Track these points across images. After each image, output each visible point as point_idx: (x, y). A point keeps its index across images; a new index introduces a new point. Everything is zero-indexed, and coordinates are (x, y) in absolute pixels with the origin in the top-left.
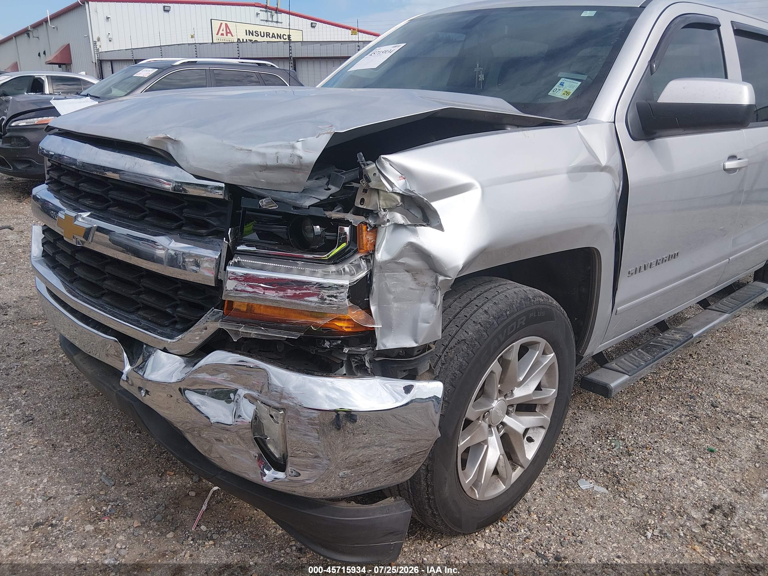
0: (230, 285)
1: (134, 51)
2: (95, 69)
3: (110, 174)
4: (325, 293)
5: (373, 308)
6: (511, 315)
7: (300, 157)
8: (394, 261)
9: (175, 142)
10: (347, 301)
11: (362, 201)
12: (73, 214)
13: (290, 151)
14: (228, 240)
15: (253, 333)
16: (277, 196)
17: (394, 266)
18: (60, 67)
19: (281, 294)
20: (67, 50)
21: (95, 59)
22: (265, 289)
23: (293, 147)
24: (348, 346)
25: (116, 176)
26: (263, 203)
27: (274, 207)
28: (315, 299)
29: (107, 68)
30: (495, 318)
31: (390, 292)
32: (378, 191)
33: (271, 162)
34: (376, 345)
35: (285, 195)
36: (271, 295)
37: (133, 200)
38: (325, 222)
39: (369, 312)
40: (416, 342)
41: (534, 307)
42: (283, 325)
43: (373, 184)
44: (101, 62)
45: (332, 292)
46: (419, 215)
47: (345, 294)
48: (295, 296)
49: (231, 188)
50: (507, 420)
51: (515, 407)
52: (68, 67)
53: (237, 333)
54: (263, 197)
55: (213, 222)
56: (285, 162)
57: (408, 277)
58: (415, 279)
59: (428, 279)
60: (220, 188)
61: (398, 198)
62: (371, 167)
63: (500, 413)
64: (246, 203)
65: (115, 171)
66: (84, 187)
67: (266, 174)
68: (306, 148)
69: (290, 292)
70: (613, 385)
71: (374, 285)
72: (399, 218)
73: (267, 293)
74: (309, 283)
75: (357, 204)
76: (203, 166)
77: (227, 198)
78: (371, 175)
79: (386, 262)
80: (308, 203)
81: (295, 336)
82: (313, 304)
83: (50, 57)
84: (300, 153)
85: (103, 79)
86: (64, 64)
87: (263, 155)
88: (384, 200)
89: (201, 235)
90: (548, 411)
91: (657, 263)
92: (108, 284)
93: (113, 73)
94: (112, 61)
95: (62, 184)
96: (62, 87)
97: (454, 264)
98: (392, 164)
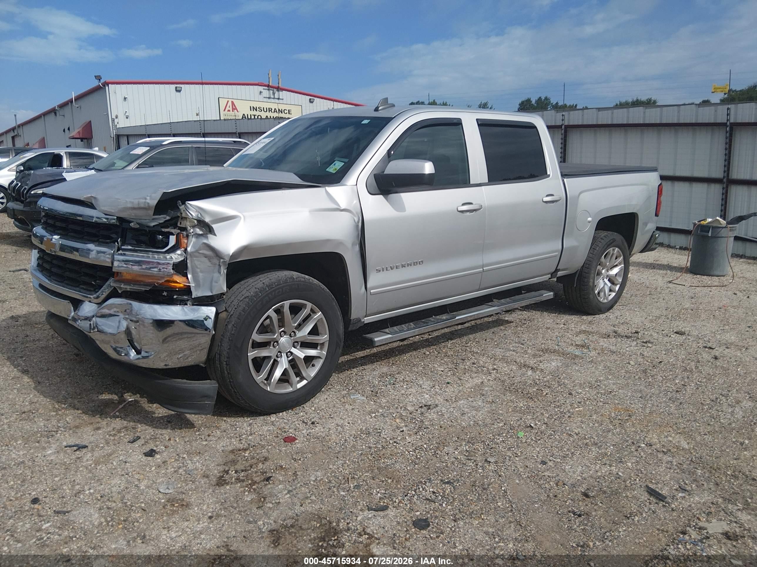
0: (116, 264)
1: (147, 127)
2: (112, 142)
3: (79, 218)
4: (161, 267)
5: (189, 276)
6: (277, 285)
7: (148, 203)
8: (197, 251)
9: (95, 198)
10: (172, 271)
11: (181, 223)
12: (50, 237)
13: (144, 201)
14: (118, 243)
15: (128, 288)
16: (139, 221)
17: (197, 254)
18: (82, 141)
19: (140, 267)
20: (88, 127)
21: (113, 133)
22: (132, 265)
23: (146, 199)
24: (177, 295)
25: (81, 218)
26: (132, 225)
27: (138, 226)
28: (156, 270)
29: (123, 141)
30: (267, 286)
31: (197, 268)
32: (186, 218)
33: (136, 206)
34: (192, 295)
35: (143, 221)
36: (136, 268)
37: (78, 228)
38: (162, 233)
39: (188, 278)
40: (212, 293)
41: (296, 283)
42: (142, 283)
43: (184, 215)
44: (118, 137)
45: (164, 266)
46: (208, 230)
47: (171, 267)
48: (146, 269)
49: (119, 219)
50: (293, 350)
51: (300, 343)
52: (89, 141)
53: (120, 288)
54: (132, 222)
55: (114, 236)
56: (142, 206)
57: (206, 260)
58: (210, 261)
59: (216, 261)
60: (114, 219)
61: (196, 222)
62: (182, 207)
63: (287, 345)
64: (125, 225)
65: (81, 216)
66: (58, 224)
67: (135, 211)
68: (151, 198)
69: (144, 267)
70: (376, 339)
71: (189, 265)
72: (198, 231)
73: (133, 267)
74: (153, 262)
75: (179, 225)
76: (106, 209)
77: (118, 224)
78: (182, 211)
79: (192, 252)
80: (152, 224)
81: (148, 288)
82: (155, 272)
83: (74, 133)
84: (148, 201)
85: (119, 148)
86: (86, 139)
87: (133, 203)
88: (190, 222)
89: (107, 243)
90: (324, 349)
91: (403, 266)
92: (67, 274)
93: (128, 144)
94: (128, 136)
95: (49, 224)
96: (76, 161)
97: (226, 253)
98: (191, 205)
